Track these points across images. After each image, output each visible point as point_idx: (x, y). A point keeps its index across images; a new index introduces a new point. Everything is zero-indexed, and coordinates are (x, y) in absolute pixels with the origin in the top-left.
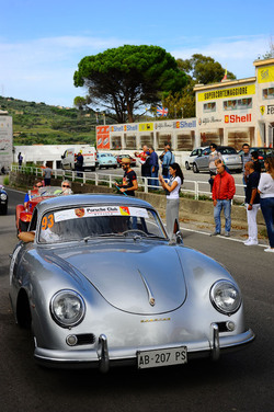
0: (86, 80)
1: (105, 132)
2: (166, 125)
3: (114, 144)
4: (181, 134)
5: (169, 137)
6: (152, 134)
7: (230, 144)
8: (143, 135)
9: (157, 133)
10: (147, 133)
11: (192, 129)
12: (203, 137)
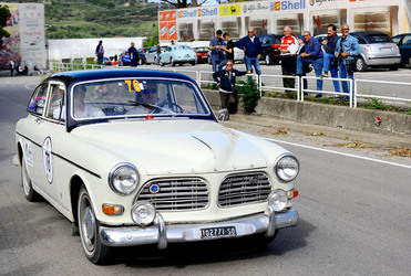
1: (170, 18)
2: (259, 7)
3: (181, 33)
4: (282, 17)
5: (264, 23)
6: (239, 19)
7: (359, 30)
8: (225, 20)
9: (247, 18)
10: (232, 18)
11: (300, 11)
12: (317, 21)
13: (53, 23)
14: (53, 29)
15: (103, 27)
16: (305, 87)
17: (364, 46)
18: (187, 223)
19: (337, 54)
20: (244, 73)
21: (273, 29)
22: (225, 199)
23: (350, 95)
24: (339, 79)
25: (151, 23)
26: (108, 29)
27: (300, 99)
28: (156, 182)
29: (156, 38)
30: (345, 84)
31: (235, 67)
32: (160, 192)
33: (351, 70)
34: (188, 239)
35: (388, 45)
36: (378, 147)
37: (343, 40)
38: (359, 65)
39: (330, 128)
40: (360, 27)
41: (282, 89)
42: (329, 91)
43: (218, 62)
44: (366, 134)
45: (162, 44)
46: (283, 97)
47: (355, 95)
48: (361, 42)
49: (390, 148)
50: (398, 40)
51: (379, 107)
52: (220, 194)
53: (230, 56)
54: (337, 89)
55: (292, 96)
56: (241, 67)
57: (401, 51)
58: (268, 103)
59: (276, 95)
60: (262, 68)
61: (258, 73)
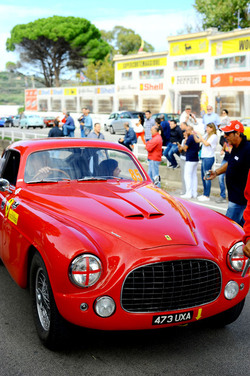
0: (17, 46)
1: (33, 95)
2: (89, 91)
4: (101, 98)
6: (76, 98)
8: (68, 99)
9: (81, 98)
10: (72, 97)
11: (111, 95)
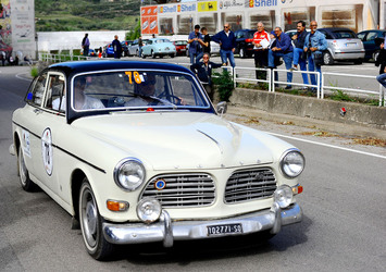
1: (152, 13)
2: (234, 4)
3: (162, 27)
4: (255, 14)
5: (239, 19)
6: (216, 15)
7: (326, 26)
8: (203, 16)
9: (223, 14)
10: (209, 14)
11: (272, 8)
12: (288, 17)
13: (43, 17)
14: (42, 22)
15: (88, 21)
16: (276, 79)
17: (331, 41)
18: (192, 220)
19: (306, 48)
20: (219, 66)
21: (247, 25)
22: (232, 196)
23: (318, 87)
24: (307, 72)
25: (134, 18)
26: (94, 23)
27: (271, 90)
28: (161, 177)
29: (138, 32)
30: (313, 76)
31: (212, 60)
32: (166, 188)
33: (318, 63)
34: (195, 236)
35: (353, 40)
36: (343, 136)
37: (312, 35)
38: (326, 59)
39: (299, 118)
40: (327, 23)
41: (255, 81)
42: (298, 83)
43: (195, 55)
44: (332, 123)
45: (144, 37)
46: (255, 88)
47: (323, 87)
48: (328, 37)
49: (354, 136)
50: (362, 36)
51: (345, 98)
52: (226, 190)
53: (207, 49)
54: (306, 82)
55: (264, 87)
56: (217, 60)
57: (365, 46)
58: (241, 93)
59: (249, 86)
60: (236, 61)
61: (233, 65)
